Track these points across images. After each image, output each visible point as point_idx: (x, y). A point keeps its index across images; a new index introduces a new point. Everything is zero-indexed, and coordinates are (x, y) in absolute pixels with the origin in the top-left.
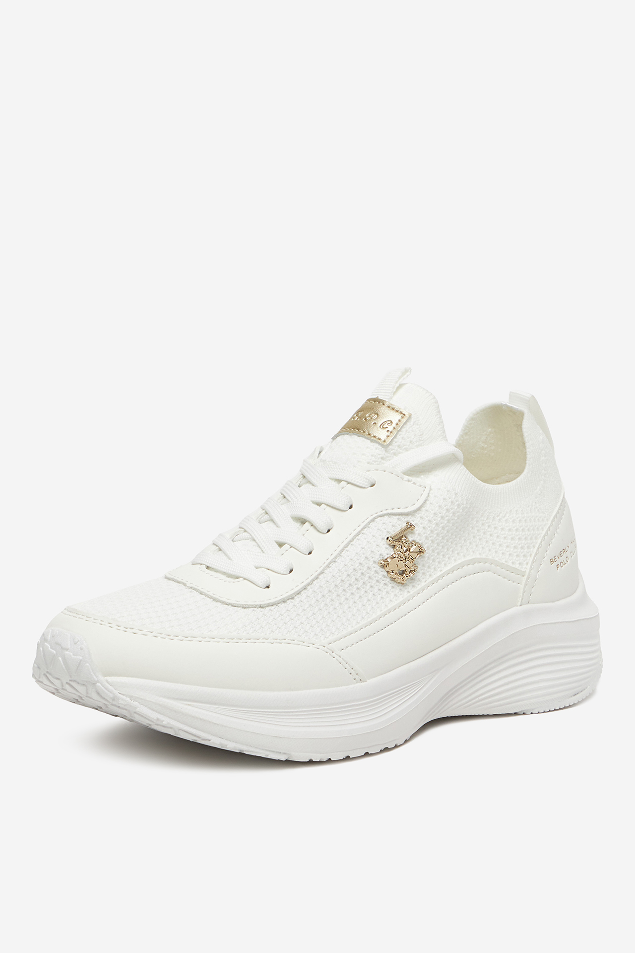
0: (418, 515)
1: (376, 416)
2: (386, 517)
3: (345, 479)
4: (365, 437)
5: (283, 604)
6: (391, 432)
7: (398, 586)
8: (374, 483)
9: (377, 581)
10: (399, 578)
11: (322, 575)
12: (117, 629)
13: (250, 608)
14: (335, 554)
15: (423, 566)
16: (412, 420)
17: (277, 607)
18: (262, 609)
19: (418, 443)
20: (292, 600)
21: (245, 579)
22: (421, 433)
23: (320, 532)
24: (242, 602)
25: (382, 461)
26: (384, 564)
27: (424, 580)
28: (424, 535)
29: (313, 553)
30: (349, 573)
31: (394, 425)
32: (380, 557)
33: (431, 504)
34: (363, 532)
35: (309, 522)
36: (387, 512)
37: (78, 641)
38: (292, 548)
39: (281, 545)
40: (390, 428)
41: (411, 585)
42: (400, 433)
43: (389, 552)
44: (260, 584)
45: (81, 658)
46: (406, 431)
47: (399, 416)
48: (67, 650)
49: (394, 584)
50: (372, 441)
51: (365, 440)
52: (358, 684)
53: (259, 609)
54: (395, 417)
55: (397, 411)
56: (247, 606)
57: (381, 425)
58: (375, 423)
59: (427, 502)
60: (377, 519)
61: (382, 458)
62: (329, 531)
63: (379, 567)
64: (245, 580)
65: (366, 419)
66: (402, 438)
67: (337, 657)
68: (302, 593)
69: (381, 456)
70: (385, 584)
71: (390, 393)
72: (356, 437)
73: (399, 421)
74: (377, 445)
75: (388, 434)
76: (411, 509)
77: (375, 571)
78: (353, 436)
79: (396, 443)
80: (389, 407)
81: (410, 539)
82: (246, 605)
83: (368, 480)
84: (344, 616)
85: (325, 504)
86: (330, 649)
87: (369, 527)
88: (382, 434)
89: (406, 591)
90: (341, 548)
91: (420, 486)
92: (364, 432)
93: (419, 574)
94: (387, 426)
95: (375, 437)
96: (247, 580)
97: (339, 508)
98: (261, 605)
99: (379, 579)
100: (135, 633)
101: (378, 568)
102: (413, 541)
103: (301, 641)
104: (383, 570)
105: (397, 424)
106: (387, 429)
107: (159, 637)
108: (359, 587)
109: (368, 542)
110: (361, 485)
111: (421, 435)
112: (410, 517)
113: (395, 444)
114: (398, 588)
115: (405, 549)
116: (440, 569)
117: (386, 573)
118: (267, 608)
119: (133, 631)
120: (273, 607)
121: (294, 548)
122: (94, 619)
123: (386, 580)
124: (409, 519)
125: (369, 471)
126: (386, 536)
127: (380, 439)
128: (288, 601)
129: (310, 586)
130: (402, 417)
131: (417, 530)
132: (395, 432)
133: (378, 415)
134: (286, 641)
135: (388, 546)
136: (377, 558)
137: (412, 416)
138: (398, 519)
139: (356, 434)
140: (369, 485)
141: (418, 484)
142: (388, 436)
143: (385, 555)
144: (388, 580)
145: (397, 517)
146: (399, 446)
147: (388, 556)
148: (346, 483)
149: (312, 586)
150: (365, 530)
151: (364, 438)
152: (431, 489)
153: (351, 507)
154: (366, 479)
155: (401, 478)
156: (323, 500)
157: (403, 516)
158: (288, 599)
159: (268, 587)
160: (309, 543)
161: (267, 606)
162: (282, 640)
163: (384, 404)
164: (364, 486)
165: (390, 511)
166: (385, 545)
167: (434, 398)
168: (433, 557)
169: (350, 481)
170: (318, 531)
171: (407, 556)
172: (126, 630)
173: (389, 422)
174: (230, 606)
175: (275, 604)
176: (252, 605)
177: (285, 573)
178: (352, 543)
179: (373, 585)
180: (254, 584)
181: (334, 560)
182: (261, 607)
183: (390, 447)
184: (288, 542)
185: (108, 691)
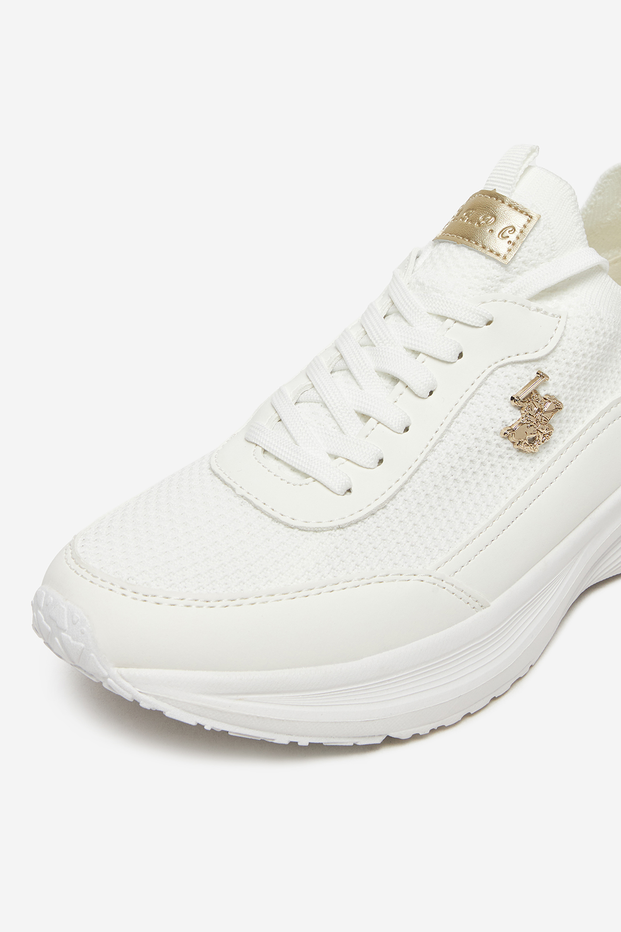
0: (551, 359)
1: (493, 218)
2: (509, 367)
3: (451, 316)
4: (478, 252)
5: (371, 519)
6: (514, 244)
7: (528, 456)
8: (491, 319)
9: (500, 456)
10: (528, 449)
11: (424, 465)
12: (134, 598)
13: (324, 531)
14: (442, 430)
15: (560, 421)
16: (542, 223)
17: (363, 523)
18: (342, 531)
19: (549, 255)
20: (384, 511)
21: (315, 480)
22: (554, 241)
23: (420, 397)
24: (313, 525)
25: (501, 284)
26: (509, 433)
27: (562, 440)
28: (560, 384)
29: (410, 428)
30: (462, 455)
31: (517, 233)
32: (502, 426)
33: (569, 339)
34: (478, 392)
35: (403, 382)
36: (510, 360)
37: (78, 620)
38: (380, 424)
39: (365, 417)
40: (512, 238)
41: (545, 450)
42: (525, 244)
43: (514, 417)
44: (337, 490)
45: (83, 645)
46: (534, 240)
47: (523, 219)
48: (64, 631)
49: (522, 456)
50: (488, 257)
51: (478, 255)
52: (478, 613)
53: (338, 531)
54: (519, 221)
55: (521, 212)
56: (320, 529)
57: (499, 235)
58: (492, 231)
59: (564, 338)
60: (497, 371)
61: (501, 281)
62: (431, 393)
63: (501, 439)
64: (316, 482)
65: (479, 223)
66: (529, 251)
67: (448, 586)
68: (397, 496)
69: (500, 278)
70: (511, 458)
71: (511, 185)
72: (466, 250)
73: (525, 226)
74: (494, 264)
75: (510, 246)
76: (542, 353)
77: (497, 444)
78: (462, 248)
79: (520, 258)
80: (510, 206)
81: (542, 393)
82: (318, 528)
83: (483, 317)
84: (457, 519)
85: (424, 354)
86: (438, 579)
87: (486, 384)
88: (502, 246)
89: (538, 460)
90: (449, 420)
91: (553, 315)
92: (477, 243)
93: (555, 435)
94: (509, 235)
95: (491, 251)
96: (319, 482)
97: (444, 359)
98: (339, 526)
99: (501, 453)
100: (158, 604)
101: (499, 439)
102: (546, 395)
103: (397, 575)
104: (507, 441)
105: (522, 232)
106: (508, 240)
107: (194, 607)
108: (475, 470)
109: (486, 406)
110: (473, 324)
111: (553, 243)
112: (541, 362)
113: (519, 260)
114: (528, 459)
115: (536, 409)
116: (582, 420)
117: (511, 445)
118: (349, 528)
119: (156, 599)
120: (357, 525)
121: (383, 424)
122: (102, 580)
123: (512, 454)
124: (539, 366)
125: (484, 303)
126: (509, 394)
127: (498, 255)
128: (378, 512)
129: (407, 484)
130: (529, 221)
131: (553, 378)
132: (519, 243)
133: (495, 218)
134: (377, 579)
135: (512, 408)
136: (500, 427)
137: (542, 218)
138: (525, 367)
139: (466, 246)
140: (485, 323)
141: (550, 313)
142: (509, 250)
143: (509, 422)
144: (514, 452)
145: (524, 365)
146: (523, 262)
147: (514, 422)
148: (452, 322)
149: (411, 483)
150: (481, 388)
151: (476, 253)
152: (567, 318)
153: (461, 356)
154: (480, 315)
155: (527, 307)
156: (421, 349)
157: (533, 363)
158: (378, 510)
159: (349, 491)
160: (403, 416)
161: (349, 526)
162: (372, 578)
163: (503, 202)
164: (477, 325)
165: (515, 359)
166: (509, 407)
167: (571, 188)
168: (572, 408)
169: (458, 319)
170: (416, 395)
171: (539, 418)
172: (145, 598)
173: (511, 229)
174: (296, 530)
175: (360, 521)
176: (328, 528)
177: (371, 467)
178: (463, 410)
179: (494, 463)
180: (328, 488)
181: (440, 439)
182: (340, 528)
183: (513, 265)
184: (374, 415)
185: (124, 690)
